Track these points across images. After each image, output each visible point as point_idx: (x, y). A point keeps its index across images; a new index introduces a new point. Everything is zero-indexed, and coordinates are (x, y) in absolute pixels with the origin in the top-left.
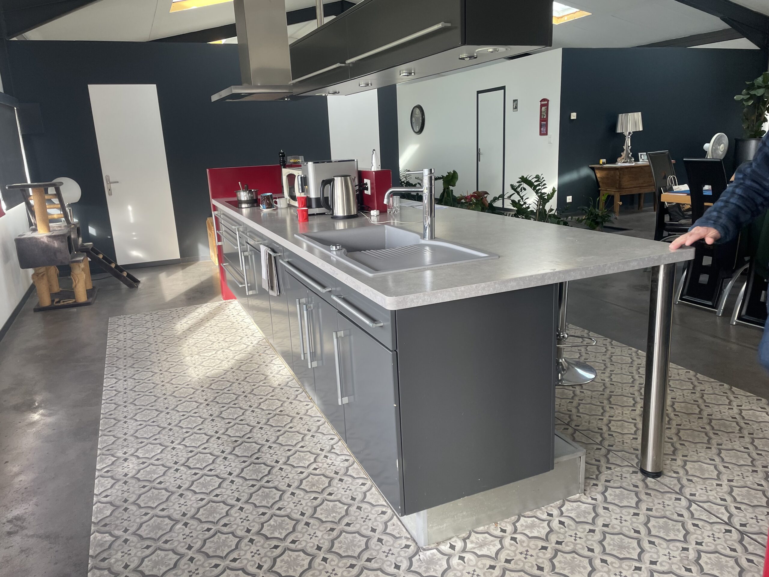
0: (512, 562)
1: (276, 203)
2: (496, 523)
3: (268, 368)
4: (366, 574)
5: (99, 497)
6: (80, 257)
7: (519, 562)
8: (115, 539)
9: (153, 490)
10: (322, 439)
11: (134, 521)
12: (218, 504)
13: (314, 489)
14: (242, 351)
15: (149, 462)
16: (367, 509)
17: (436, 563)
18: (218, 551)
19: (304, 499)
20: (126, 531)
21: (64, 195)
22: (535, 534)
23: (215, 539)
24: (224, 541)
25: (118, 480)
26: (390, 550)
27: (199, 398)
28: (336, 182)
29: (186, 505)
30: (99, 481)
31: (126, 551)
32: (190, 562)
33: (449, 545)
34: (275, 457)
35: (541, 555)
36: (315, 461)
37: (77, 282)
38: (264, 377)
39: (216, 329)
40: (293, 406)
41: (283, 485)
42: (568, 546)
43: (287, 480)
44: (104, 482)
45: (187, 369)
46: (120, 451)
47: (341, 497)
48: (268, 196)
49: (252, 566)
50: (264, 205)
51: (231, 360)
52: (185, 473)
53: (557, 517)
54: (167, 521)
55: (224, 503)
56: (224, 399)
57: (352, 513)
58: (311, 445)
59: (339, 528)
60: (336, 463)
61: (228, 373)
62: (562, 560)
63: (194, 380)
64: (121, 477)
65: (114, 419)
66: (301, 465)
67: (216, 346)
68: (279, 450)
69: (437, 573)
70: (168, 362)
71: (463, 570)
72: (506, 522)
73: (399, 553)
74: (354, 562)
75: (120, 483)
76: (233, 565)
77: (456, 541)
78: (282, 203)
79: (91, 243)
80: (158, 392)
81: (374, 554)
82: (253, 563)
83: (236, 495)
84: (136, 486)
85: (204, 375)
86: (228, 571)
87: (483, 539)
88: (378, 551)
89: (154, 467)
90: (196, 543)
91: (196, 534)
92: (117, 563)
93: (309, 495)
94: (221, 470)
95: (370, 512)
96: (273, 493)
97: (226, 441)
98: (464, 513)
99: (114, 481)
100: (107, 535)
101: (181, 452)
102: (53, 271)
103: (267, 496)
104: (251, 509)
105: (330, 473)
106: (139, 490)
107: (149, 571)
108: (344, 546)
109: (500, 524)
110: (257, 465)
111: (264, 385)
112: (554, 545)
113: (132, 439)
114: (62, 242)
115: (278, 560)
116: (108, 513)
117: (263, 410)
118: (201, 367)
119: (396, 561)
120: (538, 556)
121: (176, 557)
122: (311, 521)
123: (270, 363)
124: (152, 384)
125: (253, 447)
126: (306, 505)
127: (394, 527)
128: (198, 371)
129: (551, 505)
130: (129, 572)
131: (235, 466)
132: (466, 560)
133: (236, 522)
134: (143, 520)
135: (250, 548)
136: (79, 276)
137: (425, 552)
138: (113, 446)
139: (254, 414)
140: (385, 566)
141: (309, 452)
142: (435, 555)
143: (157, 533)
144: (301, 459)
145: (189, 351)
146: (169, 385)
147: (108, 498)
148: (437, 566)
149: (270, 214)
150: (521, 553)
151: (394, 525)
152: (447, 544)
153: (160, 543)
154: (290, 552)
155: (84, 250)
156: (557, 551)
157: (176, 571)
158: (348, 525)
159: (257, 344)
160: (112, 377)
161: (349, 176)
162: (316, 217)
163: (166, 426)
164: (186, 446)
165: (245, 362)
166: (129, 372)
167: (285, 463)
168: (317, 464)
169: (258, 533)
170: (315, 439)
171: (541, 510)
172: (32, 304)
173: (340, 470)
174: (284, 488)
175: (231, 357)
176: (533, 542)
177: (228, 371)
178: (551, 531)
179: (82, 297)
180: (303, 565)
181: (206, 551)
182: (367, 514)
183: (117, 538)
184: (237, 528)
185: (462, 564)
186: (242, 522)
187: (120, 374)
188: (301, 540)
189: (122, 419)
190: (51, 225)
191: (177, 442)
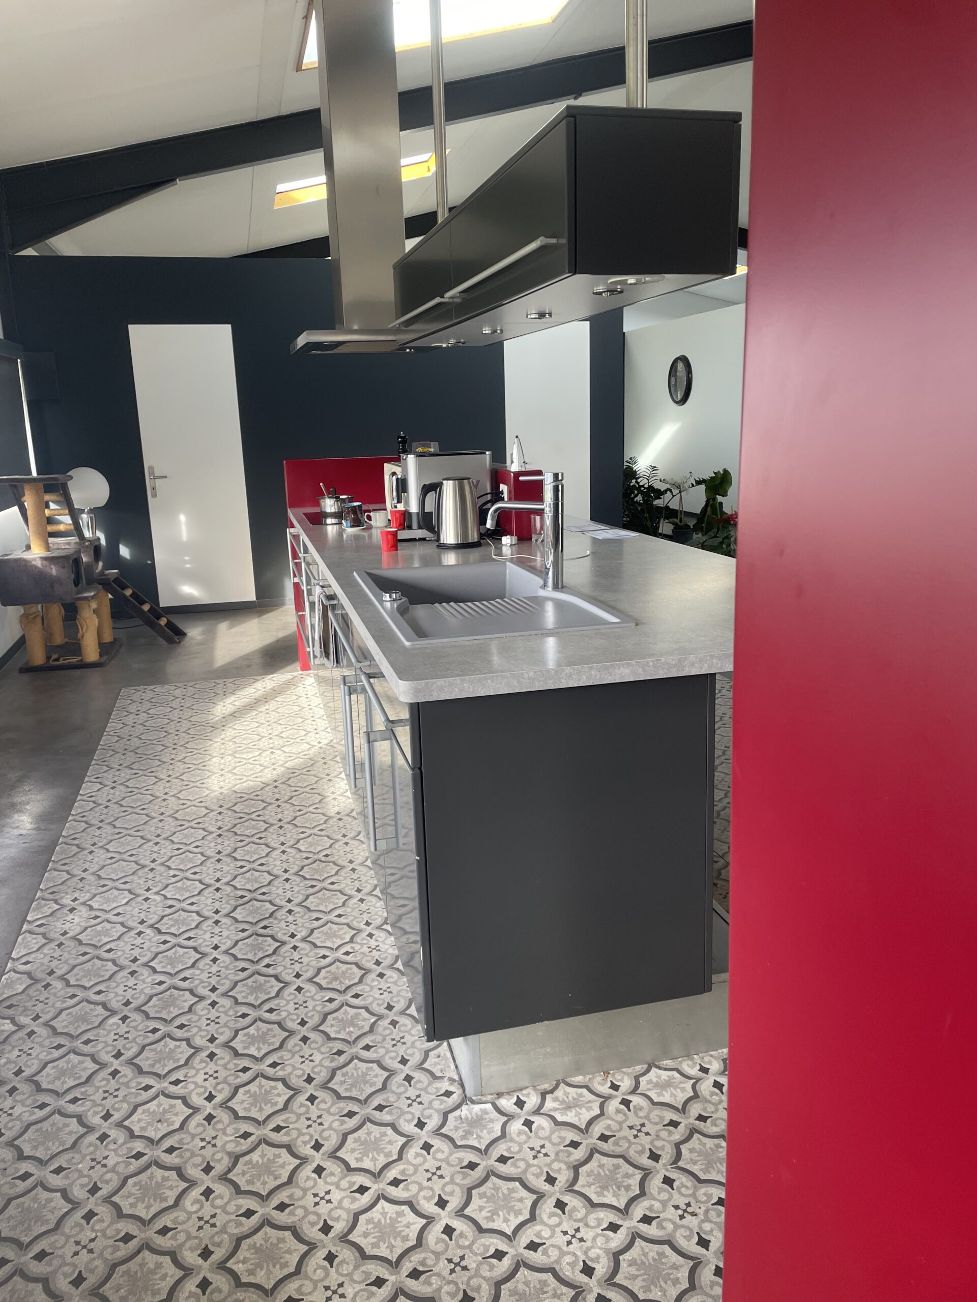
0: (611, 1140)
1: (369, 518)
2: (607, 1073)
3: (331, 784)
4: (368, 1129)
5: (16, 963)
6: (90, 591)
7: (625, 1141)
8: (16, 1028)
9: (96, 960)
10: (374, 906)
11: (53, 1006)
12: (181, 993)
13: (335, 985)
14: (300, 755)
15: (104, 916)
16: (406, 1026)
17: (485, 1127)
18: (157, 1065)
19: (313, 1000)
20: (37, 1017)
21: (74, 496)
22: (666, 1098)
23: (158, 1046)
24: (172, 1051)
25: (51, 940)
26: (419, 1096)
27: (211, 824)
28: (445, 488)
29: (135, 989)
30: (23, 939)
31: (26, 1049)
32: (111, 1077)
33: (515, 1099)
34: (292, 929)
35: (664, 1134)
36: (352, 940)
37: (84, 629)
38: (320, 798)
39: (273, 716)
40: (348, 849)
41: (289, 974)
42: (716, 1126)
43: (297, 967)
44: (30, 941)
45: (208, 777)
46: (68, 896)
47: (372, 1003)
48: (355, 507)
49: (199, 1095)
50: (349, 522)
51: (279, 768)
52: (150, 940)
53: (715, 1075)
54: (100, 1010)
55: (191, 992)
56: (248, 828)
57: (380, 1029)
58: (354, 914)
59: (351, 1051)
60: (383, 947)
61: (267, 789)
62: (698, 1147)
63: (212, 795)
64: (57, 936)
65: (78, 846)
66: (328, 944)
67: (263, 743)
68: (302, 917)
69: (480, 1143)
70: (185, 763)
71: (525, 1142)
72: (624, 1073)
73: (431, 1102)
74: (355, 1109)
75: (53, 945)
76: (173, 1089)
77: (529, 1093)
78: (379, 520)
79: (116, 571)
80: (154, 810)
81: (391, 1099)
82: (203, 1090)
83: (213, 981)
84: (74, 952)
85: (230, 789)
86: (161, 1097)
87: (575, 1096)
88: (398, 1095)
89: (108, 926)
90: (129, 1049)
91: (135, 1036)
92: (8, 1066)
93: (323, 993)
94: (205, 940)
95: (409, 1032)
96: (269, 985)
97: (228, 895)
98: (548, 1050)
99: (44, 941)
100: (8, 1021)
101: (156, 906)
102: (56, 612)
103: (259, 988)
104: (228, 1006)
105: (369, 961)
106: (76, 959)
107: (49, 1083)
108: (350, 1081)
109: (613, 1075)
110: (261, 939)
111: (315, 811)
112: (692, 1120)
113: (92, 878)
114: (64, 567)
115: (241, 1090)
116: (20, 988)
117: (300, 851)
118: (230, 775)
119: (422, 1114)
120: (657, 1136)
121: (94, 1067)
122: (312, 1035)
123: (336, 776)
124: (149, 796)
125: (264, 908)
126: (314, 1009)
127: (437, 1060)
128: (224, 781)
129: (712, 1053)
130: (19, 1082)
131: (228, 934)
132: (534, 1127)
133: (198, 1024)
134: (65, 1005)
135: (205, 1067)
136: (88, 621)
137: (472, 1106)
138: (61, 887)
139: (284, 857)
140: (401, 1121)
141: (348, 925)
142: (487, 1113)
143: (79, 1026)
144: (331, 935)
145: (220, 749)
146: (173, 799)
147: (28, 965)
148: (485, 1131)
149: (356, 537)
150: (631, 1128)
151: (439, 1057)
152: (513, 1095)
153: (78, 1044)
154: (264, 1081)
155: (105, 584)
156: (693, 1131)
157: (87, 1088)
158: (367, 1048)
159: (327, 745)
160: (96, 780)
161: (468, 479)
162: (417, 543)
163: (147, 863)
164: (166, 897)
165: (298, 772)
166: (123, 775)
167: (304, 940)
168: (353, 945)
169: (227, 1045)
170: (363, 905)
171: (692, 1059)
172: (18, 661)
173: (385, 958)
174: (288, 978)
175: (281, 763)
176: (656, 1113)
177: (268, 785)
178: (696, 1096)
179: (91, 652)
180: (276, 1104)
181: (139, 1063)
182: (402, 1035)
183: (21, 1027)
184: (197, 1033)
185: (525, 1133)
186: (208, 1025)
187: (108, 778)
188: (286, 1063)
189: (88, 846)
190: (51, 540)
191: (155, 890)
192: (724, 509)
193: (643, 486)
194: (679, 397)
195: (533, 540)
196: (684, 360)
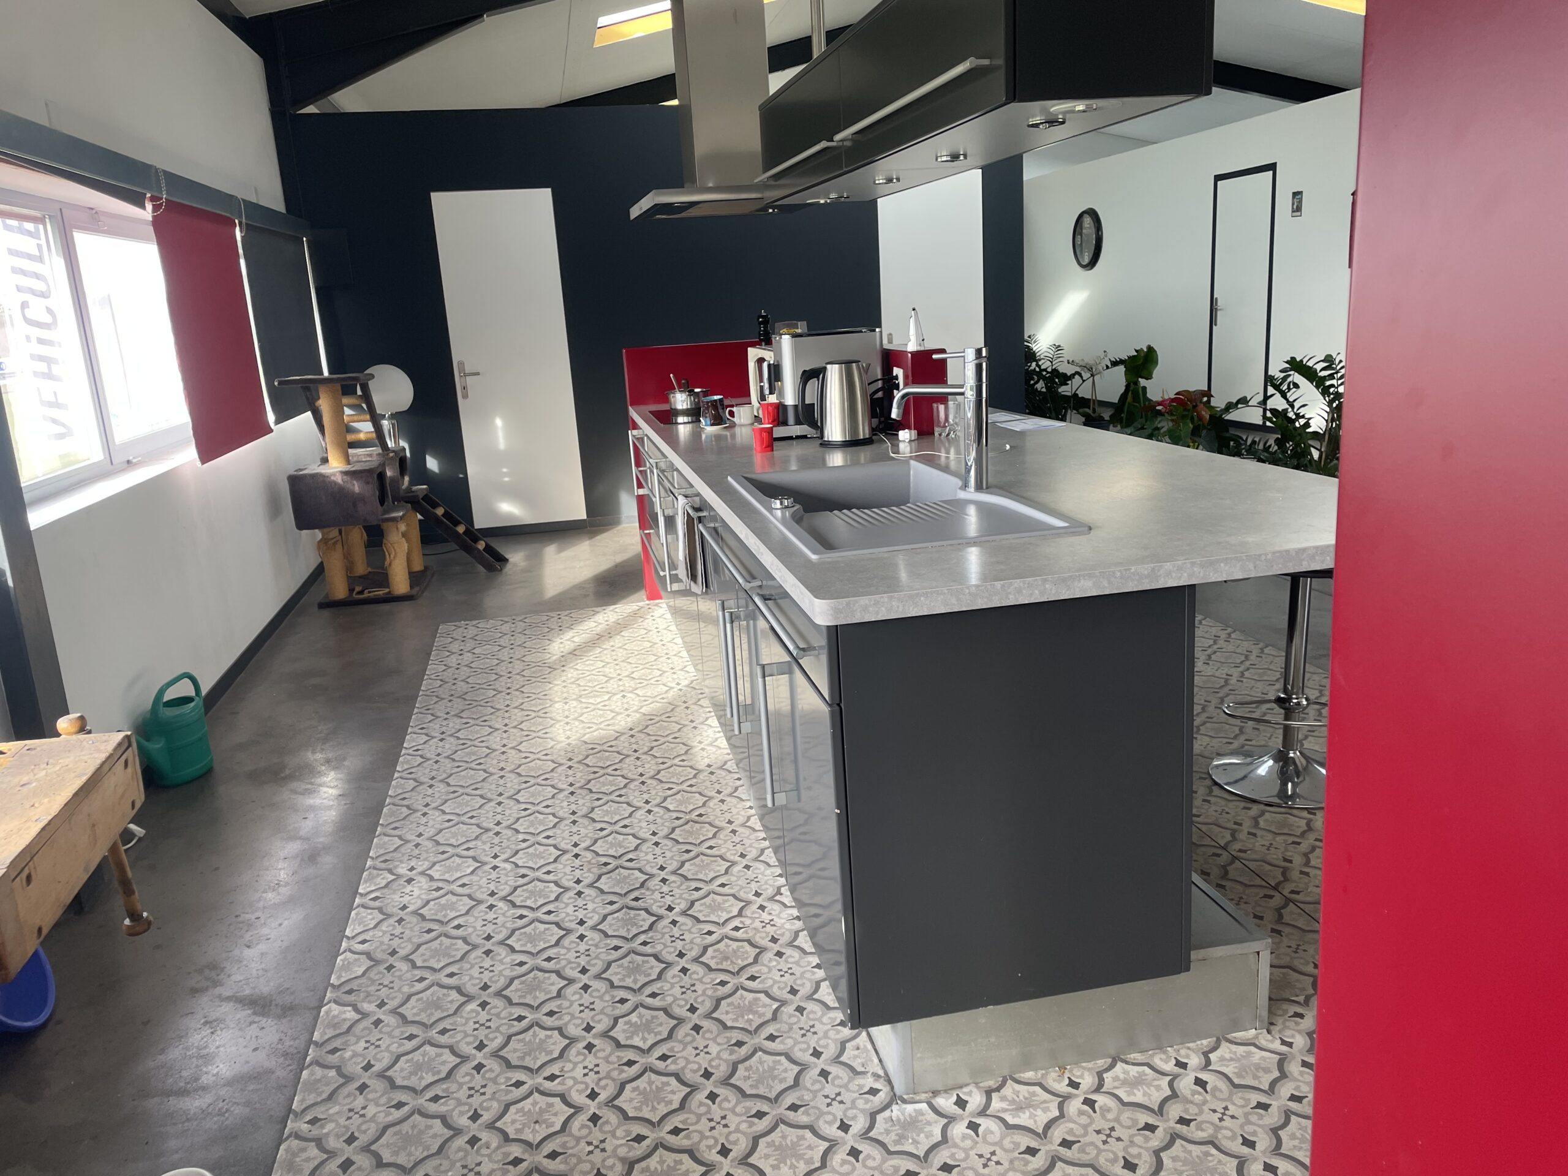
0: (1075, 1147)
1: (732, 414)
2: (1063, 1068)
3: (696, 732)
4: (782, 1132)
5: (352, 942)
6: (398, 511)
7: (1091, 1146)
8: (360, 1016)
9: (443, 938)
10: (763, 874)
11: (399, 990)
12: (547, 975)
13: (725, 965)
14: (657, 699)
15: (447, 887)
16: (815, 1013)
17: (921, 1130)
18: (527, 1058)
19: (702, 982)
20: (382, 1004)
21: (376, 398)
22: (1138, 1097)
23: (528, 1036)
24: (542, 1041)
25: (389, 916)
26: (839, 1094)
27: (560, 780)
28: (829, 374)
29: (493, 971)
30: (357, 914)
31: (373, 1040)
32: (475, 1072)
33: (955, 1098)
34: (668, 900)
35: (1139, 1140)
36: (740, 914)
37: (392, 556)
38: (685, 748)
39: (621, 654)
40: (724, 807)
41: (670, 953)
42: (1202, 1130)
43: (679, 945)
44: (366, 917)
45: (551, 726)
46: (403, 865)
47: (771, 986)
48: (715, 401)
49: (580, 1092)
50: (708, 419)
51: (633, 714)
52: (504, 914)
53: (1194, 1070)
54: (454, 994)
55: (558, 973)
56: (604, 784)
57: (785, 1017)
58: (739, 883)
59: (752, 1042)
60: (778, 922)
61: (622, 738)
62: (1182, 1155)
63: (558, 747)
64: (395, 910)
65: (408, 807)
66: (713, 918)
67: (612, 686)
68: (678, 887)
69: (917, 1148)
70: (522, 710)
71: (972, 1148)
72: (1084, 1068)
73: (853, 1102)
74: (765, 1108)
75: (392, 921)
76: (548, 1085)
77: (971, 1091)
78: (743, 415)
79: (425, 487)
80: (492, 764)
81: (806, 1097)
82: (583, 1086)
83: (583, 961)
84: (417, 928)
85: (578, 739)
86: (536, 1095)
87: (1027, 1095)
88: (815, 1093)
89: (454, 899)
90: (493, 1040)
91: (497, 1025)
92: (354, 1060)
93: (713, 975)
94: (568, 915)
95: (819, 1020)
96: (647, 965)
97: (589, 862)
98: (993, 1040)
99: (382, 917)
100: (350, 1008)
101: (507, 875)
102: (357, 536)
103: (635, 970)
104: (603, 990)
105: (763, 938)
106: (420, 937)
107: (404, 1078)
108: (755, 1077)
109: (1071, 1071)
110: (633, 912)
111: (681, 763)
112: (1172, 1124)
113: (429, 844)
114: (368, 483)
115: (628, 1087)
116: (360, 971)
117: (668, 810)
118: (577, 723)
119: (845, 1115)
120: (1132, 1142)
121: (453, 1060)
122: (706, 1024)
123: (702, 723)
124: (485, 749)
125: (633, 877)
126: (704, 993)
127: (856, 1052)
128: (570, 730)
129: (1191, 1045)
130: (370, 1078)
131: (593, 907)
132: (981, 1130)
133: (570, 1010)
134: (413, 990)
135: (584, 1060)
136: (396, 546)
137: (904, 1106)
138: (395, 854)
139: (651, 817)
140: (821, 1123)
141: (734, 896)
142: (923, 1115)
143: (432, 1014)
144: (715, 908)
145: (563, 693)
146: (513, 752)
147: (366, 945)
148: (922, 1135)
149: (718, 438)
150: (1098, 1132)
151: (858, 1048)
152: (952, 1094)
153: (433, 1033)
154: (653, 1076)
155: (414, 502)
156: (1174, 1137)
157: (449, 1085)
158: (772, 1038)
159: (687, 686)
160: (420, 731)
161: (857, 362)
162: (794, 442)
163: (491, 826)
164: (517, 866)
165: (657, 719)
166: (451, 725)
167: (684, 913)
168: (743, 919)
169: (605, 1035)
170: (750, 872)
171: (1165, 1052)
172: (317, 595)
173: (782, 935)
174: (671, 958)
175: (635, 708)
176: (1127, 1115)
177: (623, 734)
178: (1174, 1095)
179: (400, 583)
180: (671, 1102)
181: (506, 1056)
182: (811, 1023)
183: (365, 1015)
184: (569, 1021)
185: (971, 1137)
186: (581, 1012)
187: (435, 728)
188: (678, 1055)
189: (420, 807)
190: (350, 451)
191: (503, 857)
192: (1149, 395)
193: (1045, 370)
194: (1086, 260)
195: (936, 434)
196: (1093, 214)
